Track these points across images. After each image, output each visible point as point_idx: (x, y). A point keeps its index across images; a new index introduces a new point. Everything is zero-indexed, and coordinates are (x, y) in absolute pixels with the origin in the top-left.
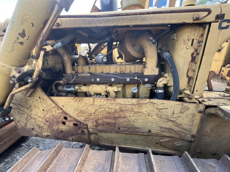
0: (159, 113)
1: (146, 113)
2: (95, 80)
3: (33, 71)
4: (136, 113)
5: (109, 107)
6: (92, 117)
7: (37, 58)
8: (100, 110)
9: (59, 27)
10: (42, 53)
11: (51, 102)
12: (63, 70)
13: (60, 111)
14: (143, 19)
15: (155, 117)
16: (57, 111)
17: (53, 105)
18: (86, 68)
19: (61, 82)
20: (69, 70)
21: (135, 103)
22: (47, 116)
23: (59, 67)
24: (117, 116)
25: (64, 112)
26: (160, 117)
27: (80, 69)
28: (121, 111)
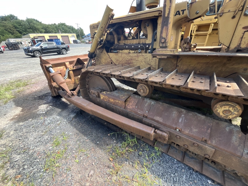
0: (145, 61)
1: (140, 60)
2: (126, 47)
3: (103, 40)
4: (136, 60)
5: (127, 58)
6: (121, 63)
7: (104, 35)
8: (123, 59)
9: (112, 23)
10: (106, 33)
11: (107, 55)
12: (114, 42)
13: (110, 60)
14: (139, 16)
15: (144, 63)
16: (109, 60)
17: (108, 57)
18: (124, 42)
19: (112, 48)
20: (116, 42)
21: (136, 56)
22: (106, 62)
23: (112, 40)
24: (129, 62)
25: (111, 60)
26: (145, 63)
27: (121, 42)
28: (131, 59)
